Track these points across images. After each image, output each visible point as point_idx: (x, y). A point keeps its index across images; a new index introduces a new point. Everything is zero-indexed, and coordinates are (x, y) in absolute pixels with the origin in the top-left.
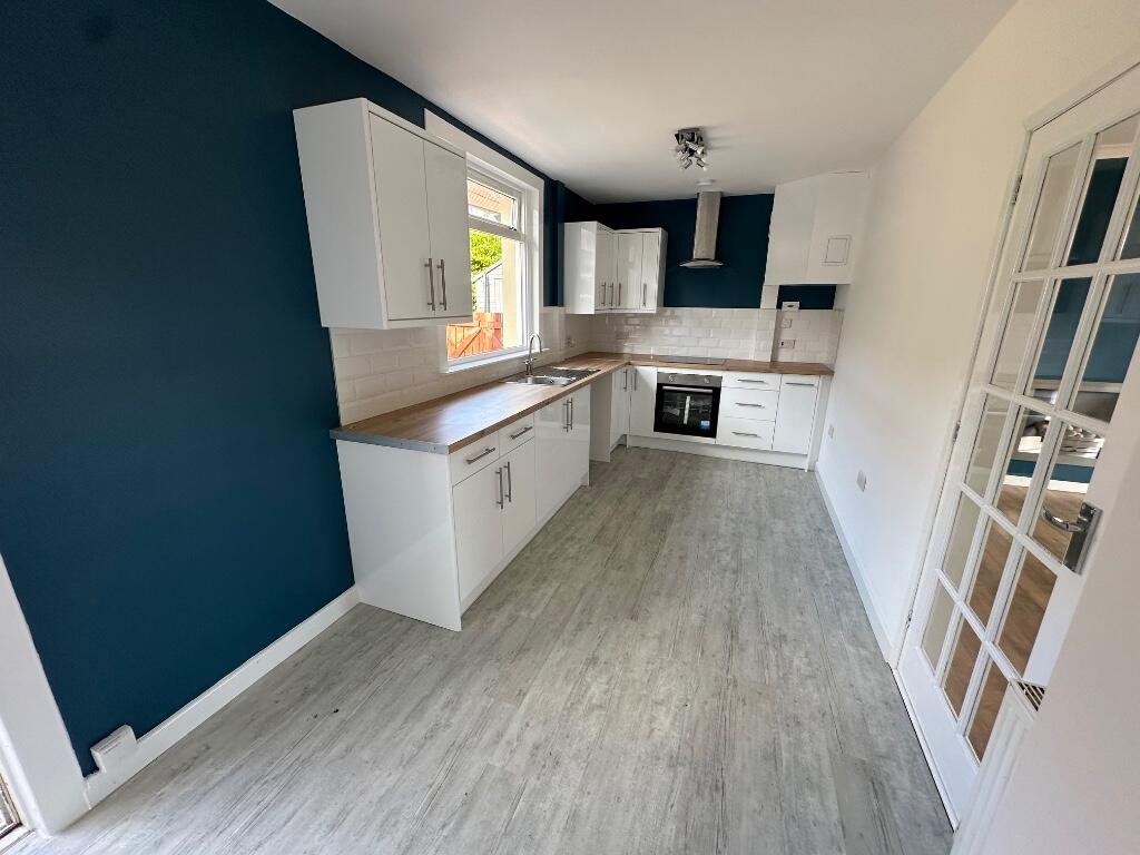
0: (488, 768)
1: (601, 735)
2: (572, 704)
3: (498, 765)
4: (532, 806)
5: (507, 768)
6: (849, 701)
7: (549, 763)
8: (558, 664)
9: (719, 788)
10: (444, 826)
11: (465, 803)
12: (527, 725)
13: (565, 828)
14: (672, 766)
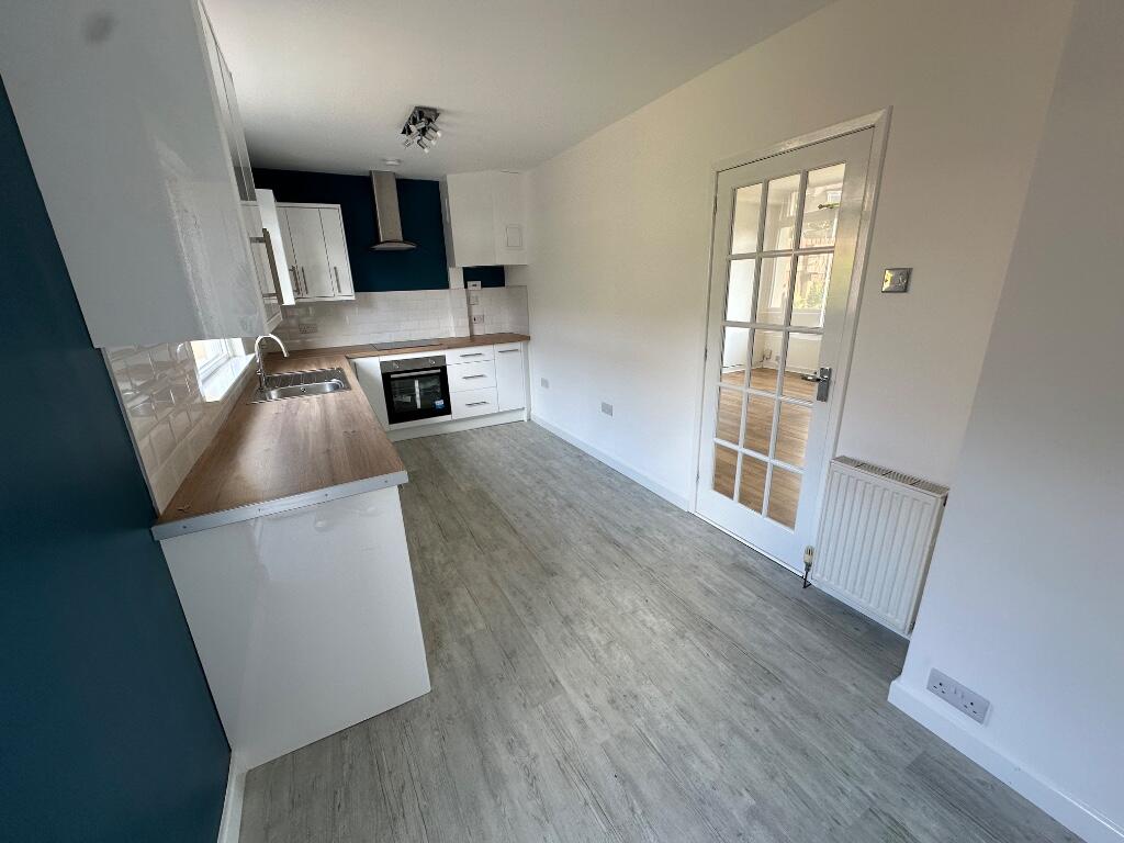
0: (605, 746)
1: (633, 657)
2: (594, 656)
3: (608, 737)
4: (657, 732)
5: (616, 732)
6: (698, 541)
7: (633, 702)
8: (549, 641)
9: (711, 627)
10: (632, 810)
11: (623, 783)
12: (587, 696)
13: (688, 722)
14: (683, 637)
